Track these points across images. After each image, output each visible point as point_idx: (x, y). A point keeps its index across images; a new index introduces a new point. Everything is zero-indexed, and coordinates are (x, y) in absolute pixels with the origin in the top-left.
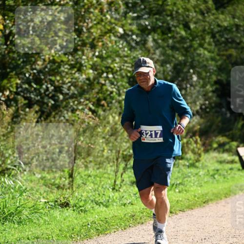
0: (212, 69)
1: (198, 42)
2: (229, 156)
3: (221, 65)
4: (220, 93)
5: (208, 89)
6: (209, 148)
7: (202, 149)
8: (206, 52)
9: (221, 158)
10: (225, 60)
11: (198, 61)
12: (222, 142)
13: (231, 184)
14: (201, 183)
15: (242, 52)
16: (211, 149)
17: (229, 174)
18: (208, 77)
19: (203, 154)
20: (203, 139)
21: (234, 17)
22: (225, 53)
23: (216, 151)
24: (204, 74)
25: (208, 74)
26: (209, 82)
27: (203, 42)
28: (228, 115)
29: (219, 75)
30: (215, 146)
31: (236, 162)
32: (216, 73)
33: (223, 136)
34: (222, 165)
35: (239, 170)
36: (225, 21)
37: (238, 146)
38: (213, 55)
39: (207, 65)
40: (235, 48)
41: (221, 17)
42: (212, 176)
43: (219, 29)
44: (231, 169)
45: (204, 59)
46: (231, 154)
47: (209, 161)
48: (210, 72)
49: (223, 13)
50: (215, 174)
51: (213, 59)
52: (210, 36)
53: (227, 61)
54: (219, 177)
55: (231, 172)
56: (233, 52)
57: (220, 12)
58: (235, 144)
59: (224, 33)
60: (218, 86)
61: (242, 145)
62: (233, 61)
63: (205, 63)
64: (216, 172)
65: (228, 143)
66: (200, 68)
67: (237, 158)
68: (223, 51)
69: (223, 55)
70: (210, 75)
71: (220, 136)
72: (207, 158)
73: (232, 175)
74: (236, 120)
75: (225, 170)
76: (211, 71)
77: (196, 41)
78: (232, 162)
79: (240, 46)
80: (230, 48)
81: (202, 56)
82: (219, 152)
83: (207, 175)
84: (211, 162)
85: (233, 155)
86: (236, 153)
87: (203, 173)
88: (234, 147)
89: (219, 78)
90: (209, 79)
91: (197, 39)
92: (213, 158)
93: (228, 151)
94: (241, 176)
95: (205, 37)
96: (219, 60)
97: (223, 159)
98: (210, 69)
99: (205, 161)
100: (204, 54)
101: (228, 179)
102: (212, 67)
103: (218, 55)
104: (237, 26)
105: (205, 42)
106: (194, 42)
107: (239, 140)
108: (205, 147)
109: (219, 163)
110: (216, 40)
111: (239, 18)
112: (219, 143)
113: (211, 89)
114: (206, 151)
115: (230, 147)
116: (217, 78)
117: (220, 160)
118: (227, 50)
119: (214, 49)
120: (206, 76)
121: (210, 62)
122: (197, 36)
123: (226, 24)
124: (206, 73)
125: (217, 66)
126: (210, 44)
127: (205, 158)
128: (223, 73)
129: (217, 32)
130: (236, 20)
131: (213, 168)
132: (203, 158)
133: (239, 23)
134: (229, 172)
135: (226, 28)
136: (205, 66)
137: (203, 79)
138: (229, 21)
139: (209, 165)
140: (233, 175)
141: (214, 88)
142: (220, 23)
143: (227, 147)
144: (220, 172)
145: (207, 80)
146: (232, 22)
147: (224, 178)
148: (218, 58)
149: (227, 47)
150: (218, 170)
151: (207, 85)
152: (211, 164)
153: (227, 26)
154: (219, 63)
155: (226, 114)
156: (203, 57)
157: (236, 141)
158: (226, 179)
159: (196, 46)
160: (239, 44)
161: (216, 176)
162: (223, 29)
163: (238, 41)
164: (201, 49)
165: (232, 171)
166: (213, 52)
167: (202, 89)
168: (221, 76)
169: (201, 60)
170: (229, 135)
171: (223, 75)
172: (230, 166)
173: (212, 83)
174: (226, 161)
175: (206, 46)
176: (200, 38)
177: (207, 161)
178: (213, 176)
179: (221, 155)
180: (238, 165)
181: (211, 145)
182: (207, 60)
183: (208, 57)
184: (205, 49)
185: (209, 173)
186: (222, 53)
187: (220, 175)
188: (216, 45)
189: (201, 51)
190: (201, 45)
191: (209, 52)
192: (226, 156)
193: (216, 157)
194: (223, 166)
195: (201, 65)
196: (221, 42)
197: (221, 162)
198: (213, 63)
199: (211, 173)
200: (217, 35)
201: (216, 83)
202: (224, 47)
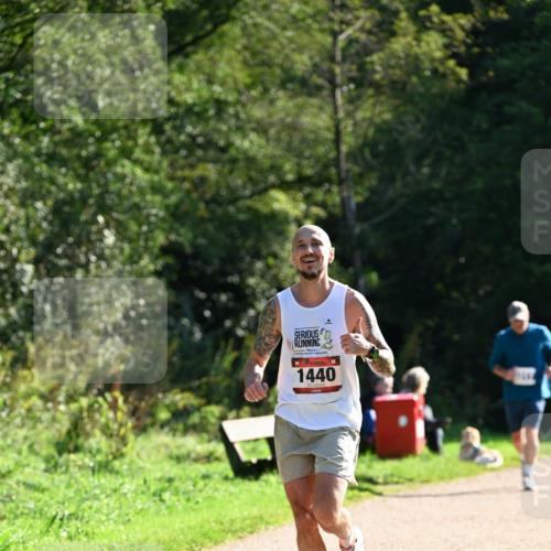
0: (156, 215)
1: (118, 143)
2: (201, 442)
3: (177, 206)
4: (175, 277)
5: (145, 266)
6: (148, 421)
7: (130, 425)
8: (139, 171)
9: (178, 447)
10: (188, 192)
11: (119, 194)
12: (181, 405)
13: (206, 515)
14: (127, 515)
15: (231, 172)
16: (153, 425)
17: (201, 491)
18: (143, 237)
19: (131, 437)
20: (131, 399)
21: (210, 82)
22: (187, 173)
23: (166, 429)
24: (133, 227)
25: (145, 228)
26: (146, 248)
27: (130, 143)
28: (198, 335)
29: (171, 230)
30: (164, 415)
31: (218, 459)
32: (166, 226)
33: (183, 391)
34: (181, 466)
35: (226, 478)
36: (188, 89)
37: (223, 418)
38: (156, 178)
39: (142, 204)
40: (215, 162)
41: (178, 78)
42: (154, 494)
43: (173, 110)
44: (206, 477)
45: (134, 188)
46: (205, 436)
47: (149, 456)
48: (149, 224)
49: (181, 69)
50: (163, 490)
51: (156, 189)
52: (148, 130)
53: (195, 196)
54: (174, 498)
55: (206, 485)
56: (210, 171)
57: (174, 66)
58: (214, 410)
59: (187, 121)
60: (169, 260)
61: (233, 414)
62: (208, 196)
63: (136, 199)
64: (166, 485)
65: (198, 409)
66: (125, 212)
67: (220, 449)
68: (182, 168)
69: (184, 179)
70: (151, 231)
71: (176, 390)
72: (142, 449)
73: (208, 492)
74: (216, 348)
75: (189, 478)
76: (153, 219)
77: (113, 141)
78: (209, 458)
79: (226, 157)
80: (200, 160)
81: (128, 180)
82: (174, 431)
83: (143, 493)
84: (153, 458)
85: (210, 441)
86: (219, 435)
87: (134, 487)
88: (213, 420)
89: (173, 237)
90: (146, 240)
91: (115, 136)
92: (157, 448)
93: (198, 429)
94: (231, 494)
95: (136, 130)
96: (172, 192)
97: (183, 451)
98: (149, 215)
99: (138, 455)
100: (134, 174)
101: (197, 503)
102: (154, 211)
103: (172, 178)
104: (220, 105)
105: (136, 145)
106: (108, 145)
107: (226, 401)
108: (138, 419)
109: (173, 462)
110: (163, 138)
111: (223, 84)
112: (173, 408)
113: (151, 267)
114: (141, 430)
115: (204, 418)
116: (167, 238)
117: (175, 452)
118: (192, 167)
119: (160, 163)
120: (138, 235)
121: (149, 197)
122: (115, 129)
123: (189, 98)
124: (140, 225)
125: (167, 208)
126: (148, 150)
127: (138, 447)
128: (183, 225)
129: (168, 119)
130: (217, 88)
131: (159, 475)
132: (133, 448)
133: (223, 97)
134: (201, 484)
135: (189, 109)
136: (137, 207)
137: (130, 241)
138: (198, 91)
139: (148, 466)
140: (210, 493)
141: (160, 264)
142: (173, 94)
143: (195, 418)
144: (176, 484)
145: (142, 243)
146: (205, 94)
147: (188, 500)
148: (170, 185)
149: (192, 160)
150: (170, 480)
151: (140, 257)
152: (153, 463)
153: (194, 105)
154: (173, 199)
155: (191, 333)
156: (131, 184)
157: (218, 403)
158: (191, 504)
159: (112, 153)
160: (224, 150)
161: (166, 496)
162: (181, 110)
163: (222, 143)
164: (126, 162)
165: (207, 481)
166: (157, 172)
167: (128, 268)
168: (179, 234)
169: (125, 192)
170: (199, 387)
171: (182, 231)
172: (202, 468)
173: (156, 251)
174: (193, 456)
175: (138, 153)
176: (123, 132)
177: (144, 454)
178: (158, 495)
179: (180, 440)
180: (225, 467)
181: (152, 415)
182: (142, 191)
183: (144, 184)
184: (136, 162)
185: (149, 489)
186: (179, 173)
187: (176, 493)
188: (164, 153)
189: (125, 167)
190: (126, 153)
191: (147, 170)
192: (192, 443)
193: (167, 446)
194: (184, 469)
195: (126, 204)
196: (177, 143)
197: (178, 459)
198: (158, 198)
199: (154, 487)
200: (167, 127)
201: (165, 250)
202: (186, 157)
